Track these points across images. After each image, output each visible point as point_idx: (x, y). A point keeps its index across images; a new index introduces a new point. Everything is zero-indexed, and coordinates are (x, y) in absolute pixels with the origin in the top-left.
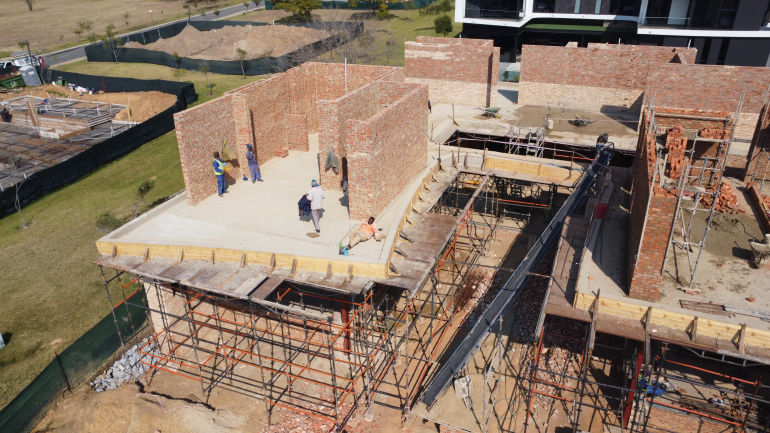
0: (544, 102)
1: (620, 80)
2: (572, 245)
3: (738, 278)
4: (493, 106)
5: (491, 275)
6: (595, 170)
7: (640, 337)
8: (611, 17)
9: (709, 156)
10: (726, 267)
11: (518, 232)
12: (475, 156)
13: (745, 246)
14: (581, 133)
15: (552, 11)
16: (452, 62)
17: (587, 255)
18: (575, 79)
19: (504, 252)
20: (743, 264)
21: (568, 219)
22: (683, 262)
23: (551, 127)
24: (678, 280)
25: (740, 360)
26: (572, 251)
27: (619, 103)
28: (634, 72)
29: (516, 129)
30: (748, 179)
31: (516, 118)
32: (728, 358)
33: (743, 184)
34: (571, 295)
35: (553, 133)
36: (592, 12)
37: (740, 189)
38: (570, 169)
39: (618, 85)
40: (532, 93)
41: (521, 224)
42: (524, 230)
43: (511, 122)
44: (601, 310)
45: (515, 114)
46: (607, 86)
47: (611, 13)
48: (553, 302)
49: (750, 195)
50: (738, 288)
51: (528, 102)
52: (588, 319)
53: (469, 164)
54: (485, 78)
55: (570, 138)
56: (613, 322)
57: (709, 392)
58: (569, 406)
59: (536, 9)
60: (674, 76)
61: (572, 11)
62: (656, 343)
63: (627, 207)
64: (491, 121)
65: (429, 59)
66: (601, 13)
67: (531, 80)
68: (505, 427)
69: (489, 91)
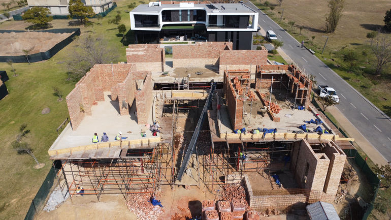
0: (184, 66)
1: (209, 55)
2: (213, 119)
3: (260, 120)
4: (165, 70)
5: (182, 135)
6: (212, 92)
7: (240, 142)
8: (195, 22)
9: (245, 83)
10: (256, 118)
11: (186, 118)
12: (168, 93)
13: (260, 110)
14: (201, 77)
15: (170, 21)
16: (147, 54)
17: (219, 121)
18: (193, 56)
19: (184, 126)
20: (260, 116)
21: (208, 111)
22: (246, 118)
23: (190, 77)
24: (246, 124)
25: (264, 142)
26: (214, 121)
27: (210, 64)
28: (214, 52)
29: (177, 79)
30: (256, 88)
31: (175, 74)
32: (262, 142)
33: (255, 90)
34: (219, 135)
35: (191, 79)
36: (187, 20)
37: (255, 92)
38: (203, 93)
39: (209, 57)
40: (178, 63)
41: (186, 114)
42: (189, 116)
43: (174, 76)
44: (228, 137)
45: (174, 73)
46: (205, 58)
47: (194, 20)
48: (214, 138)
49: (258, 93)
50: (261, 123)
51: (177, 66)
52: (225, 141)
53: (166, 96)
54: (160, 59)
55: (197, 80)
56: (232, 140)
57: (258, 155)
58: (221, 170)
59: (163, 20)
60: (228, 55)
61: (178, 20)
62: (244, 143)
63: (226, 104)
64: (166, 77)
65: (137, 55)
66: (190, 21)
67: (177, 58)
68: (204, 181)
69: (163, 65)
